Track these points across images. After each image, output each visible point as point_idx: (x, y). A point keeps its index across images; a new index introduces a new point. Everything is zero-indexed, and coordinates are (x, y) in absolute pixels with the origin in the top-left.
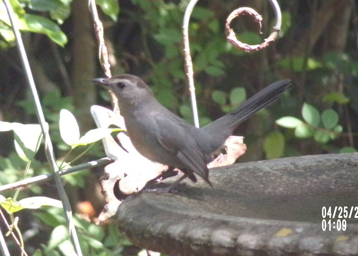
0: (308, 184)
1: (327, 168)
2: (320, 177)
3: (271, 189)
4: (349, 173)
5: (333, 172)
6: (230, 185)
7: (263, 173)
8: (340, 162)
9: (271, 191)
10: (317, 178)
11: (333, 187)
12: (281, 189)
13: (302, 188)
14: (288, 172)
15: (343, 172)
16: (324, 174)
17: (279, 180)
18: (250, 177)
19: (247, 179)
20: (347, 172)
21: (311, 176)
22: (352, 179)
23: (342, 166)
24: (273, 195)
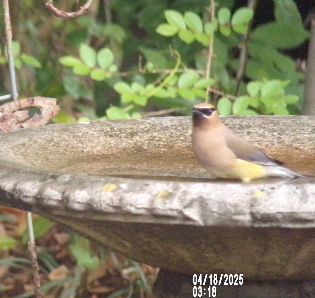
0: (123, 145)
1: (141, 130)
2: (134, 138)
3: (90, 148)
4: (160, 136)
5: (146, 134)
6: (52, 143)
7: (82, 133)
8: (152, 125)
9: (90, 150)
10: (131, 140)
11: (146, 148)
12: (99, 148)
13: (118, 148)
14: (105, 133)
15: (156, 134)
16: (137, 135)
17: (96, 140)
18: (70, 136)
19: (67, 139)
20: (158, 134)
21: (126, 137)
22: (163, 141)
23: (155, 129)
24: (91, 153)
